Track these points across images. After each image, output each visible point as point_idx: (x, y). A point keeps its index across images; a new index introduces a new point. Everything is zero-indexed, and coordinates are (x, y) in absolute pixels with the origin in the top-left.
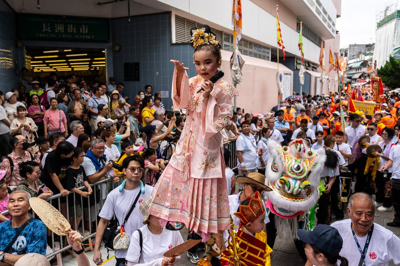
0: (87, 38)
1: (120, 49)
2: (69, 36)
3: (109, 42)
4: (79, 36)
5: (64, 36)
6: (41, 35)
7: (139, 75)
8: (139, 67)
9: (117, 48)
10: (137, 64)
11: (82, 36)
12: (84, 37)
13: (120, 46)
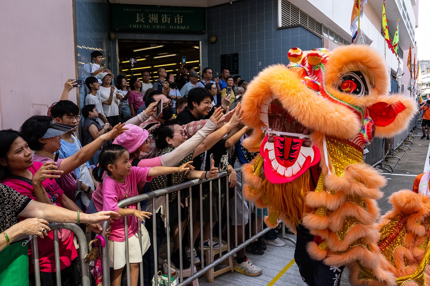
0: (182, 29)
1: (216, 39)
2: (163, 27)
3: (204, 33)
4: (173, 27)
5: (158, 27)
6: (135, 26)
7: (238, 67)
8: (238, 58)
9: (213, 39)
10: (236, 55)
11: (176, 27)
12: (178, 27)
13: (216, 37)
